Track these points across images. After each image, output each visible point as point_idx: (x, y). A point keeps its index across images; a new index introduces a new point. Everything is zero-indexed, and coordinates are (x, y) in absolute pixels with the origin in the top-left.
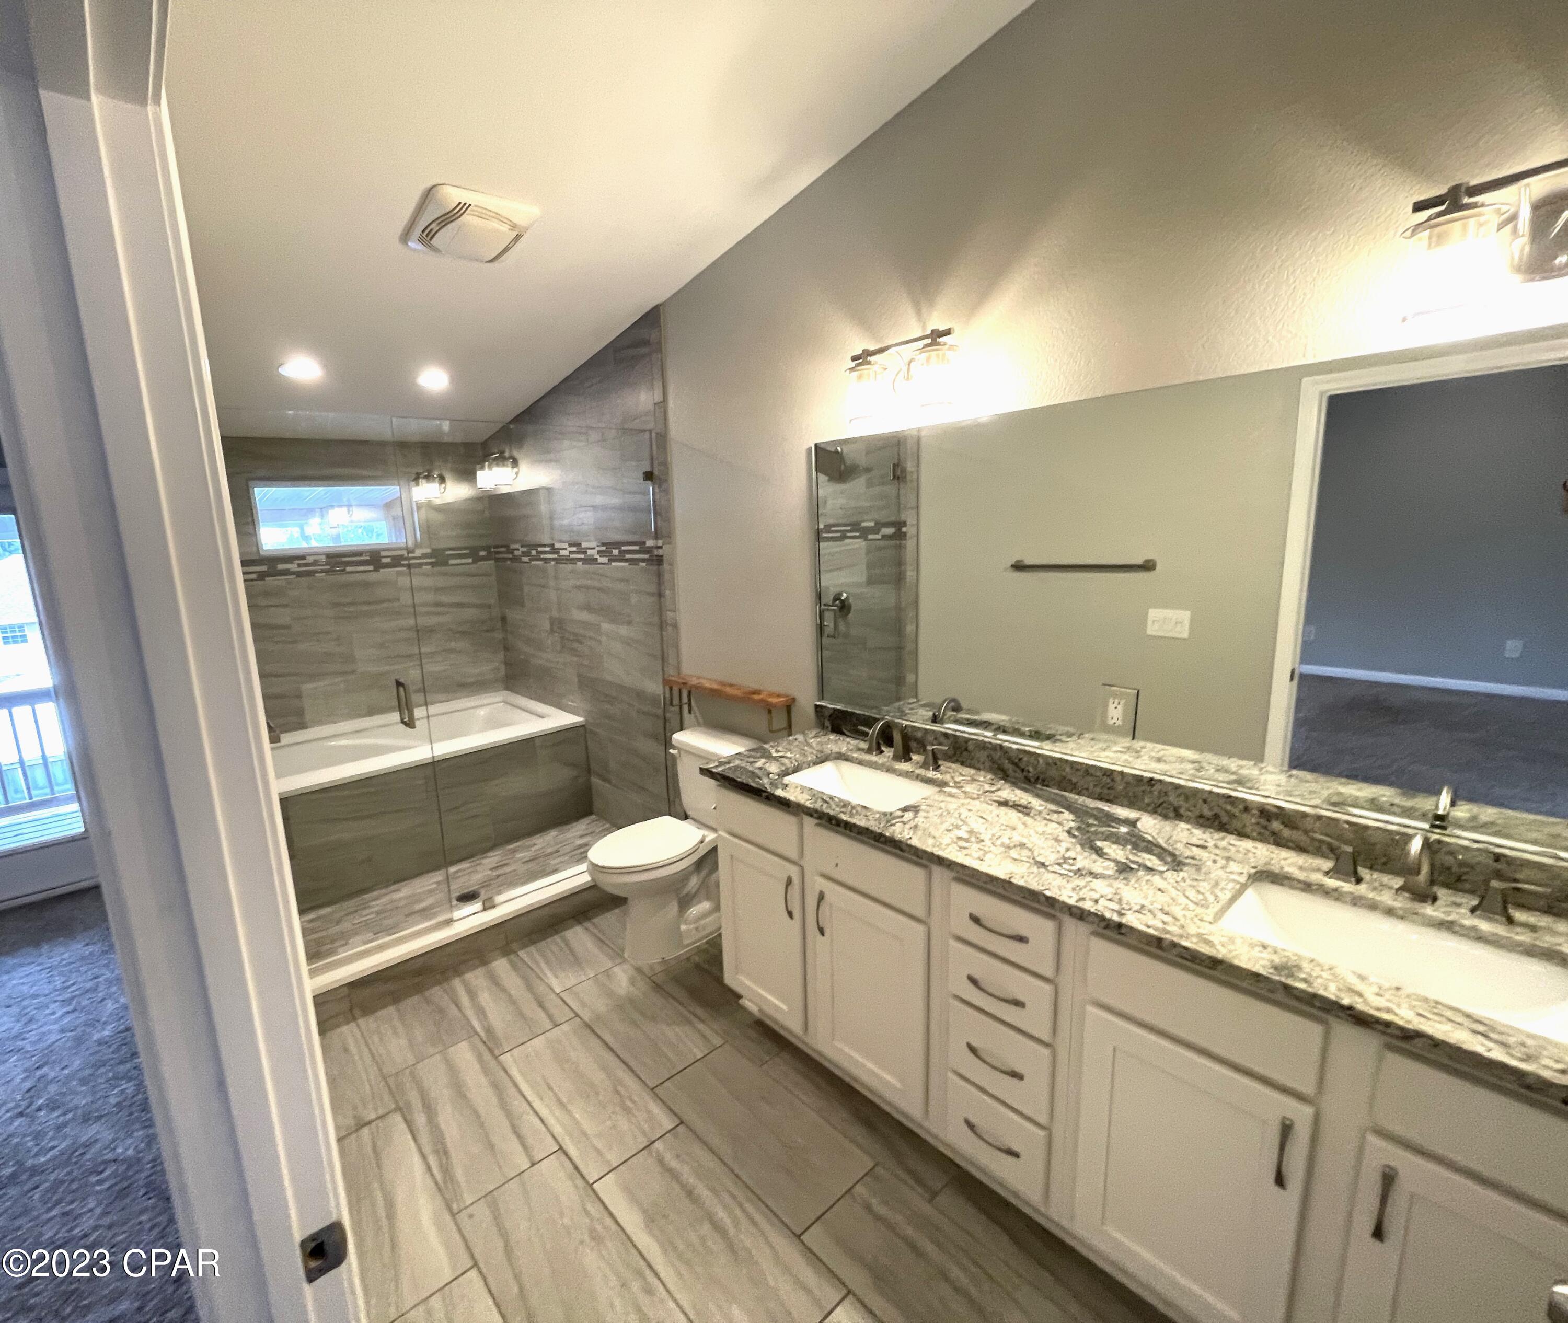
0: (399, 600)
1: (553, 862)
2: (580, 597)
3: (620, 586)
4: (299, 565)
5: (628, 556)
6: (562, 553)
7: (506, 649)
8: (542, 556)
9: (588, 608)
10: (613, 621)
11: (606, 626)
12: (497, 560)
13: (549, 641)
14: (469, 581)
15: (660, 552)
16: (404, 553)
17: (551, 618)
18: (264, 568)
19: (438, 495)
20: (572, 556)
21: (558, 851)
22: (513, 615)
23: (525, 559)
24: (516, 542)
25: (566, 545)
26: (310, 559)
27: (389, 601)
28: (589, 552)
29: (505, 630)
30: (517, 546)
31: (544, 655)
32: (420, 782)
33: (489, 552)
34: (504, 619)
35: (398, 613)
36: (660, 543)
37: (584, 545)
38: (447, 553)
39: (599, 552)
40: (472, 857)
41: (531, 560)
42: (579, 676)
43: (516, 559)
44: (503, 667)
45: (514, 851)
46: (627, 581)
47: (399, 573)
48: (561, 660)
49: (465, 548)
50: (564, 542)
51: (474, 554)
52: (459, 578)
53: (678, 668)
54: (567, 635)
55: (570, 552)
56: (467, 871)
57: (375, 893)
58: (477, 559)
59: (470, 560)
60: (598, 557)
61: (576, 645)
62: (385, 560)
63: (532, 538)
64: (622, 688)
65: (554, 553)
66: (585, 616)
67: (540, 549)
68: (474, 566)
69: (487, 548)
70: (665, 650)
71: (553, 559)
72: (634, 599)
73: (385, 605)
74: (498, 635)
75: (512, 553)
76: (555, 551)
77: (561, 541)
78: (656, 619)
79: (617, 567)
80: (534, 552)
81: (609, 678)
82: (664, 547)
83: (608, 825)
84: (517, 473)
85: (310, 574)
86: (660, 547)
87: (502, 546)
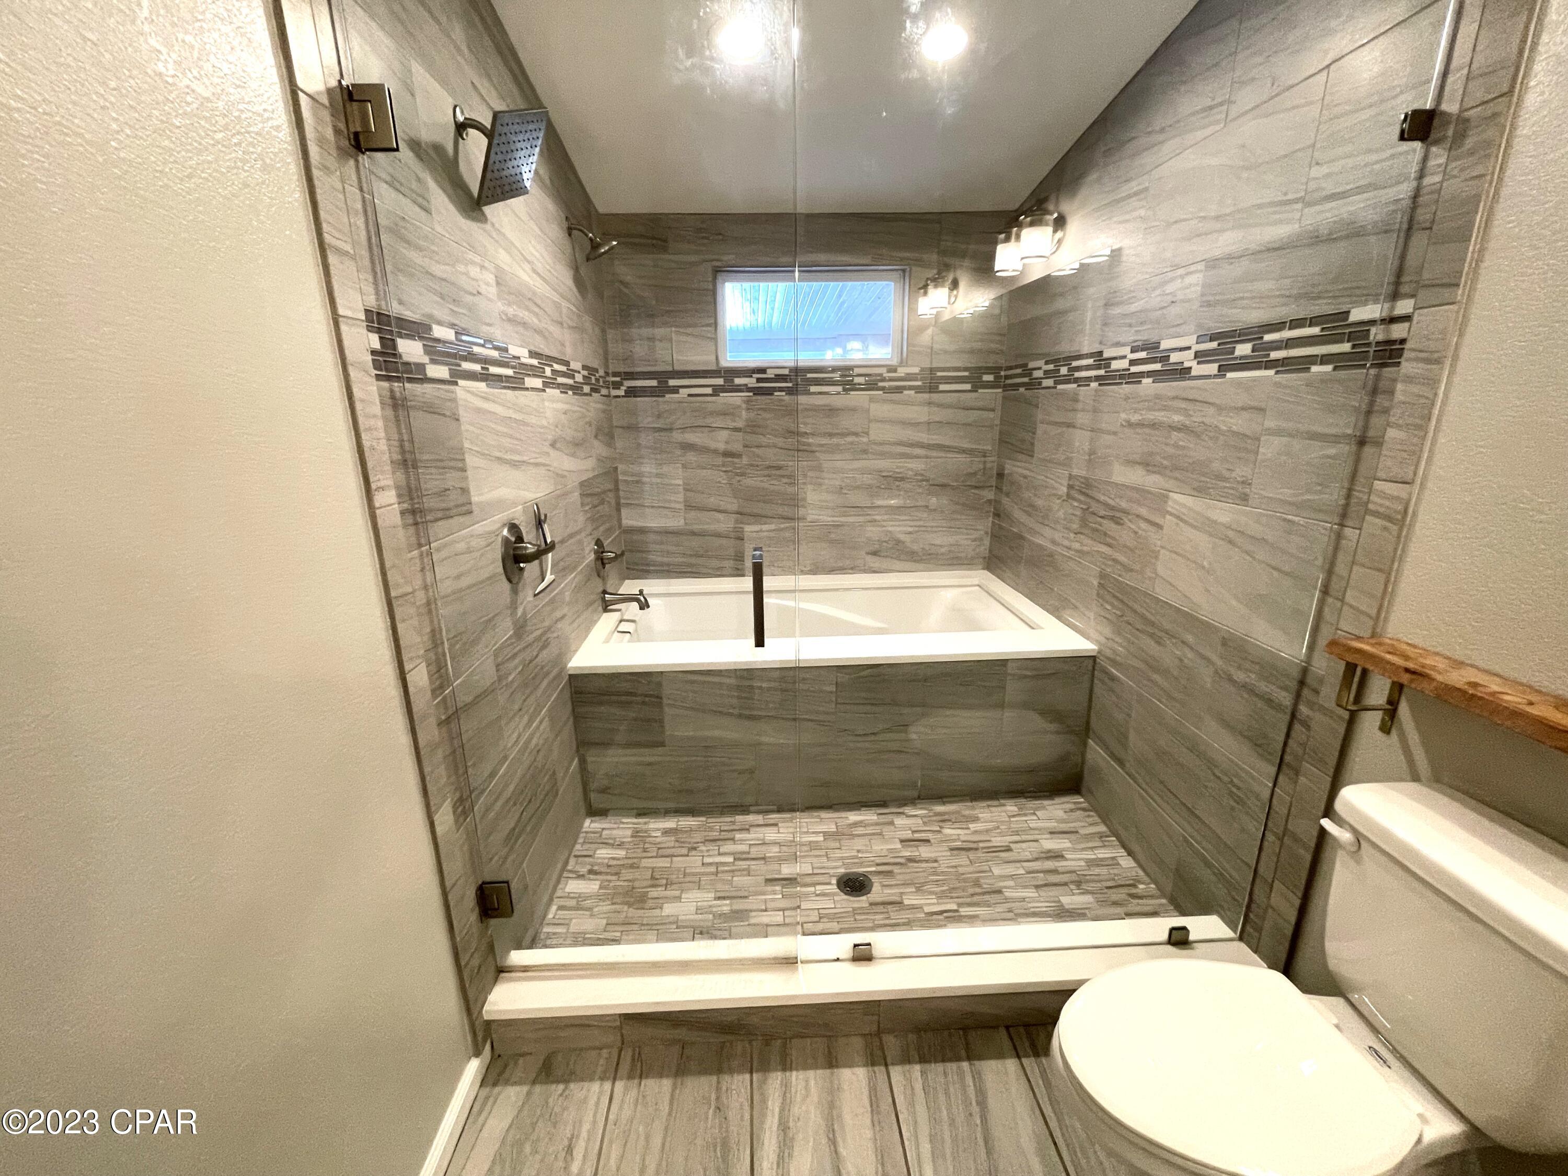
0: (867, 433)
1: (997, 871)
2: (1135, 444)
3: (1238, 423)
4: (759, 380)
5: (1275, 355)
6: (1115, 365)
7: (997, 515)
8: (1077, 375)
9: (1148, 464)
10: (1200, 491)
11: (1180, 500)
12: (1006, 387)
13: (1061, 514)
14: (962, 416)
15: (1398, 331)
16: (883, 371)
17: (1071, 477)
18: (720, 381)
19: (946, 305)
20: (1134, 369)
21: (1008, 849)
22: (1016, 468)
23: (1049, 382)
24: (1038, 356)
25: (1126, 350)
26: (770, 374)
27: (856, 434)
28: (1174, 357)
29: (999, 489)
30: (1040, 363)
31: (1047, 532)
32: (828, 689)
33: (998, 377)
34: (1000, 475)
35: (865, 452)
36: (1404, 307)
37: (1165, 345)
38: (939, 374)
39: (1197, 355)
40: (883, 804)
41: (1056, 383)
42: (1103, 576)
43: (1034, 384)
44: (987, 541)
45: (944, 820)
46: (1261, 410)
47: (872, 400)
48: (1077, 546)
49: (966, 369)
50: (1124, 345)
51: (975, 379)
52: (950, 411)
53: (1379, 618)
54: (1095, 507)
55: (1133, 362)
56: (869, 830)
57: (751, 818)
58: (977, 384)
59: (968, 387)
60: (1194, 364)
61: (1108, 525)
62: (857, 380)
63: (1065, 348)
64: (1191, 621)
65: (1098, 367)
66: (1135, 476)
67: (1075, 364)
68: (973, 395)
69: (995, 370)
70: (1341, 568)
71: (1097, 378)
72: (1270, 448)
73: (850, 439)
74: (989, 495)
75: (1031, 374)
76: (1101, 360)
77: (1118, 344)
78: (1334, 495)
79: (1238, 383)
80: (1064, 370)
81: (1163, 593)
82: (1416, 318)
83: (1102, 828)
84: (1060, 241)
85: (769, 392)
86: (1407, 318)
87: (1016, 367)
